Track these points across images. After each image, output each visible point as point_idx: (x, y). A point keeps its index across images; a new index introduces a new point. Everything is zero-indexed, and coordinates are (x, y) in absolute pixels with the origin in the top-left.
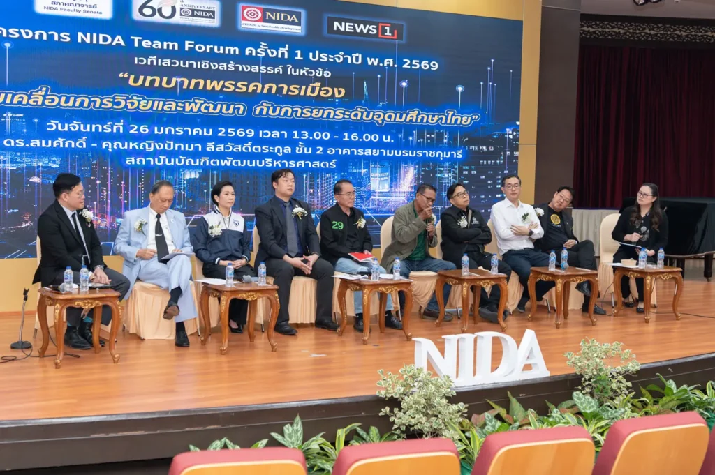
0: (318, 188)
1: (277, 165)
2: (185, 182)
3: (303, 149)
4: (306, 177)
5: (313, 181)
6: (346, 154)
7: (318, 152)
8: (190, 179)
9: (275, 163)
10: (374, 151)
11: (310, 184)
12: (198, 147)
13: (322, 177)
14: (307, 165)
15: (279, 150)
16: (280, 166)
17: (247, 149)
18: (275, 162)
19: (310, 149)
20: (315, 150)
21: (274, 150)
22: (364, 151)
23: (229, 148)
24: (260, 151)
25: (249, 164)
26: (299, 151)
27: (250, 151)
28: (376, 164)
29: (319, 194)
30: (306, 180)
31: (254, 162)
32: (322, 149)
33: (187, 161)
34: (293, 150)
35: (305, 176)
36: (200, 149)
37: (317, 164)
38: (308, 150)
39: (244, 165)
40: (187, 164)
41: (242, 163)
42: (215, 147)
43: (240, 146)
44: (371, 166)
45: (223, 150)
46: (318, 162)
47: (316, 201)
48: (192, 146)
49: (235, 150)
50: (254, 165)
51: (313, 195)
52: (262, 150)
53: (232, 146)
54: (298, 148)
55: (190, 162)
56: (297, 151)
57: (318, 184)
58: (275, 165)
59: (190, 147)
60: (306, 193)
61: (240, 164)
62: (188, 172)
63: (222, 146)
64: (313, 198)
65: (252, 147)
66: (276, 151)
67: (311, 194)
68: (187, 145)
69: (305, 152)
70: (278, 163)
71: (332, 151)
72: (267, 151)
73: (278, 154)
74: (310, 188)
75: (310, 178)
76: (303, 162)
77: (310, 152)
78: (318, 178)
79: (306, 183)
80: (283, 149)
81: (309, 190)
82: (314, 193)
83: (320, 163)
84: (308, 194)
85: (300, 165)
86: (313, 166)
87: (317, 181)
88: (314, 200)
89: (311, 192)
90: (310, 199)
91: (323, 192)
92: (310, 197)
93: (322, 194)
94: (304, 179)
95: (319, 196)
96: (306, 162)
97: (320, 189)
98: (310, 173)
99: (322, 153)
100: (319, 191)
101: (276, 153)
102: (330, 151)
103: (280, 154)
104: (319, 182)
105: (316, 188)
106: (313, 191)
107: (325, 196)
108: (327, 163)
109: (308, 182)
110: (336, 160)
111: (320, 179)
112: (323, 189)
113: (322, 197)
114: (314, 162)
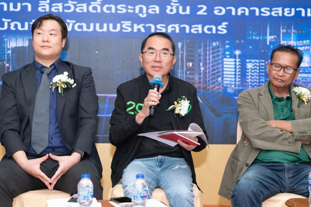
0: (200, 61)
1: (139, 30)
2: (10, 52)
3: (177, 8)
4: (182, 46)
5: (193, 52)
6: (243, 14)
7: (200, 13)
8: (16, 47)
9: (136, 27)
10: (286, 10)
11: (188, 56)
12: (27, 6)
13: (206, 46)
14: (183, 30)
15: (141, 10)
16: (143, 30)
17: (95, 8)
18: (135, 25)
19: (188, 8)
20: (194, 10)
21: (134, 9)
22: (271, 11)
23: (69, 8)
24: (113, 11)
25: (111, 29)
26: (171, 10)
27: (99, 11)
28: (289, 27)
29: (202, 69)
30: (182, 50)
31: (105, 25)
32: (205, 8)
33: (12, 25)
34: (163, 10)
35: (180, 45)
36: (29, 9)
37: (198, 28)
38: (184, 10)
39: (92, 29)
40: (12, 28)
41: (88, 27)
42: (51, 7)
43: (85, 5)
44: (282, 31)
45: (61, 10)
46: (200, 26)
47: (197, 78)
48: (19, 5)
49: (78, 10)
50: (105, 29)
51: (193, 70)
52: (117, 9)
53: (75, 5)
54: (169, 8)
55: (16, 26)
56: (168, 11)
57: (200, 56)
58: (135, 30)
59: (15, 7)
60: (182, 68)
61: (85, 29)
62: (14, 39)
63: (60, 5)
64: (193, 74)
65: (102, 6)
66: (137, 11)
67: (189, 69)
68: (11, 5)
69: (181, 12)
70: (141, 26)
71: (221, 11)
72: (125, 11)
73: (141, 15)
74: (188, 61)
75: (188, 47)
76: (177, 26)
77: (188, 12)
78: (200, 47)
79: (182, 54)
80: (148, 9)
81: (186, 64)
82: (193, 67)
83: (203, 27)
84: (185, 69)
85: (173, 29)
86: (193, 31)
87: (199, 51)
88: (193, 76)
89: (189, 65)
90: (189, 76)
91: (208, 66)
92: (188, 72)
93: (206, 69)
94: (179, 48)
95: (202, 71)
96: (182, 26)
97: (202, 62)
98: (188, 41)
99: (206, 14)
100: (201, 64)
101: (137, 14)
102: (218, 11)
103: (143, 15)
104: (202, 53)
105: (198, 60)
106: (193, 65)
107: (211, 71)
108: (214, 28)
109: (185, 53)
110: (227, 23)
111: (202, 48)
112: (208, 62)
113: (206, 72)
114: (193, 26)
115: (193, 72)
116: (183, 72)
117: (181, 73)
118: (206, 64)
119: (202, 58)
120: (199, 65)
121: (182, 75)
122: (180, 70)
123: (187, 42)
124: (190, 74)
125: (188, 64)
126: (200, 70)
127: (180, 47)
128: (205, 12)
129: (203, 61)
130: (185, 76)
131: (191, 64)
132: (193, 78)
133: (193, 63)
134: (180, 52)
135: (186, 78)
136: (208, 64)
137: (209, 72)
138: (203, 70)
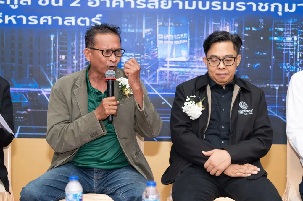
0: (73, 53)
1: (10, 21)
4: (55, 39)
5: (66, 44)
6: (118, 6)
7: (73, 4)
9: (7, 19)
10: (162, 2)
11: (61, 48)
14: (55, 21)
16: (14, 22)
18: (6, 17)
22: (146, 3)
26: (44, 2)
28: (166, 20)
29: (75, 62)
30: (55, 43)
35: (52, 37)
37: (71, 21)
38: (57, 1)
44: (159, 24)
46: (73, 18)
51: (66, 63)
56: (40, 3)
57: (73, 49)
58: (6, 22)
60: (55, 61)
64: (66, 67)
66: (8, 2)
67: (61, 62)
69: (53, 3)
70: (12, 18)
71: (95, 3)
73: (12, 6)
74: (62, 54)
75: (61, 39)
76: (49, 18)
77: (61, 3)
78: (73, 40)
79: (55, 47)
81: (59, 57)
82: (66, 60)
83: (76, 19)
84: (57, 62)
85: (46, 21)
86: (66, 23)
87: (72, 44)
88: (66, 70)
89: (62, 58)
90: (61, 69)
91: (81, 59)
92: (61, 66)
93: (79, 62)
94: (51, 41)
95: (75, 64)
96: (54, 18)
97: (75, 55)
98: (61, 33)
99: (79, 5)
100: (74, 58)
101: (9, 5)
102: (92, 3)
103: (14, 6)
104: (75, 46)
105: (71, 53)
106: (66, 58)
107: (84, 65)
108: (88, 20)
109: (57, 45)
110: (101, 15)
111: (75, 41)
112: (81, 55)
113: (79, 66)
114: (66, 18)
115: (66, 65)
116: (56, 65)
117: (53, 66)
118: (79, 57)
119: (75, 50)
120: (72, 58)
121: (54, 68)
122: (52, 63)
123: (59, 35)
124: (62, 67)
125: (60, 57)
126: (74, 63)
127: (52, 39)
128: (78, 3)
129: (77, 54)
130: (57, 69)
131: (64, 57)
132: (66, 71)
133: (66, 56)
134: (53, 45)
135: (58, 71)
136: (81, 57)
137: (82, 66)
138: (77, 64)
